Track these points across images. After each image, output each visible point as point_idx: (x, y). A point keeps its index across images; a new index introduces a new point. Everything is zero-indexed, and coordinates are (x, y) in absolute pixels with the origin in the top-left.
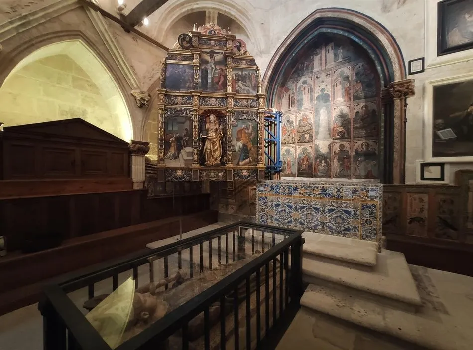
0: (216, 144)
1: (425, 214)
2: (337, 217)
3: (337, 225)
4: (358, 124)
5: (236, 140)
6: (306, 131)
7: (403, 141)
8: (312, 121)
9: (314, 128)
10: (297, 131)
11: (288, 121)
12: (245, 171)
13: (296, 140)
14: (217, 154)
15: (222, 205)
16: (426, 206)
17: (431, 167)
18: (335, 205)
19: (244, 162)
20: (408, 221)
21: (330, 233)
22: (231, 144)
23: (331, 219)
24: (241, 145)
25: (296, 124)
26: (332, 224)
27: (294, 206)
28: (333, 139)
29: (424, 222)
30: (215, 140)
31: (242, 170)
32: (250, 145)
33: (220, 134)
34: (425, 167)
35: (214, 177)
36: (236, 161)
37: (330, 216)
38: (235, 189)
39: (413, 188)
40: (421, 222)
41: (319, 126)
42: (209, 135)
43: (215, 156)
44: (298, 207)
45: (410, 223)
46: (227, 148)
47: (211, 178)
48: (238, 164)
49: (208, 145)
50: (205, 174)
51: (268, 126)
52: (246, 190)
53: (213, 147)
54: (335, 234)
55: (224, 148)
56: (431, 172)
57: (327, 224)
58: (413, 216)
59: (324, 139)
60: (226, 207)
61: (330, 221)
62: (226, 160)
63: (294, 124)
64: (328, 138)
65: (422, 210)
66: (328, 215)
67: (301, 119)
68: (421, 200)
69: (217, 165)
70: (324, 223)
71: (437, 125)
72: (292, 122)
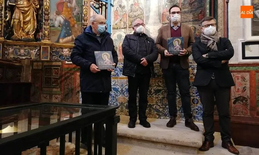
0: (28, 15)
1: (247, 93)
2: (164, 98)
3: (164, 106)
4: (186, 8)
5: (55, 14)
6: (138, 16)
7: (226, 20)
8: (143, 6)
9: (145, 12)
10: (129, 16)
11: (120, 6)
12: (66, 50)
13: (128, 25)
14: (30, 27)
15: (45, 95)
16: (248, 86)
17: (251, 46)
18: (162, 86)
19: (65, 39)
20: (233, 101)
21: (157, 116)
22: (49, 17)
23: (158, 100)
24: (62, 20)
25: (127, 9)
26: (159, 106)
27: (120, 89)
28: (163, 24)
29: (247, 101)
30: (26, 9)
31: (62, 48)
32: (73, 21)
33: (35, 4)
34: (245, 46)
35: (25, 55)
36: (55, 38)
37: (157, 98)
38: (61, 77)
39: (235, 67)
40: (244, 102)
41: (150, 11)
42: (19, 3)
43: (26, 30)
44: (124, 89)
45: (234, 103)
46: (44, 21)
47: (20, 55)
48: (58, 41)
49: (17, 14)
50: (11, 50)
51: (98, 8)
52: (73, 76)
53: (24, 18)
54: (162, 117)
55: (39, 21)
56: (251, 51)
57: (154, 107)
58: (237, 96)
59: (155, 23)
60: (50, 97)
61: (157, 103)
62: (42, 36)
63: (126, 8)
64: (158, 23)
65: (244, 89)
66: (154, 96)
67: (133, 3)
68: (243, 79)
69: (29, 40)
70: (151, 106)
71: (255, 4)
72: (124, 7)
